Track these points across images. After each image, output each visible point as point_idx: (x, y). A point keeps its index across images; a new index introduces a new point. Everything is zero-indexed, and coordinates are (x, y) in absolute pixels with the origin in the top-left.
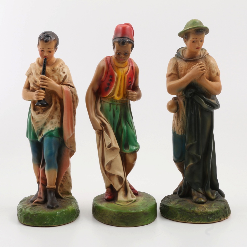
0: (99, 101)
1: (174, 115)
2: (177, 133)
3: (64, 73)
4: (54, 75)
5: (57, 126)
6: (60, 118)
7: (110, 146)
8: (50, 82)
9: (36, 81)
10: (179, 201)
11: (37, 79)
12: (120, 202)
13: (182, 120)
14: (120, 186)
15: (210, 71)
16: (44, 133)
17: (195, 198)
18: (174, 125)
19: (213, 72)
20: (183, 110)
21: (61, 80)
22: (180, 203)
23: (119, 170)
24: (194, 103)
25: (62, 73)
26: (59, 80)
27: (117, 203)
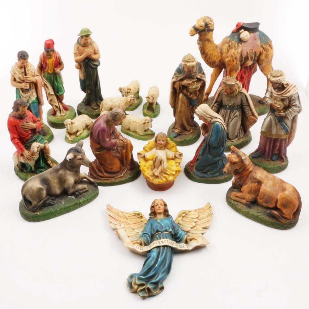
0: (43, 72)
1: (79, 71)
2: (81, 79)
3: (33, 70)
4: (29, 72)
5: (36, 96)
6: (36, 93)
7: (49, 94)
8: (30, 78)
9: (20, 78)
10: (85, 109)
11: (21, 76)
12: (57, 116)
13: (83, 73)
14: (57, 109)
15: (94, 50)
16: (30, 102)
17: (93, 106)
18: (79, 75)
19: (96, 50)
20: (83, 68)
21: (33, 74)
22: (86, 110)
23: (56, 103)
24: (88, 66)
25: (32, 71)
26: (32, 75)
27: (56, 117)
